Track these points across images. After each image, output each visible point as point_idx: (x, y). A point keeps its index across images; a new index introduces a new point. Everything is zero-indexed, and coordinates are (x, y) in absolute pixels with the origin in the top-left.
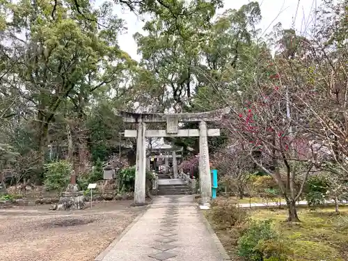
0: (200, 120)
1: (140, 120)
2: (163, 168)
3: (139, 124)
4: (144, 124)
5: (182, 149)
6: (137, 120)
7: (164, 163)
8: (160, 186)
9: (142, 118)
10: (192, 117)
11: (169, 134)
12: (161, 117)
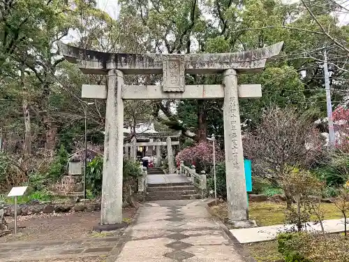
0: (225, 66)
1: (111, 66)
2: (154, 160)
3: (110, 73)
4: (120, 74)
5: (180, 133)
6: (104, 65)
7: (154, 153)
8: (150, 185)
9: (116, 61)
10: (210, 61)
11: (167, 92)
12: (151, 60)
